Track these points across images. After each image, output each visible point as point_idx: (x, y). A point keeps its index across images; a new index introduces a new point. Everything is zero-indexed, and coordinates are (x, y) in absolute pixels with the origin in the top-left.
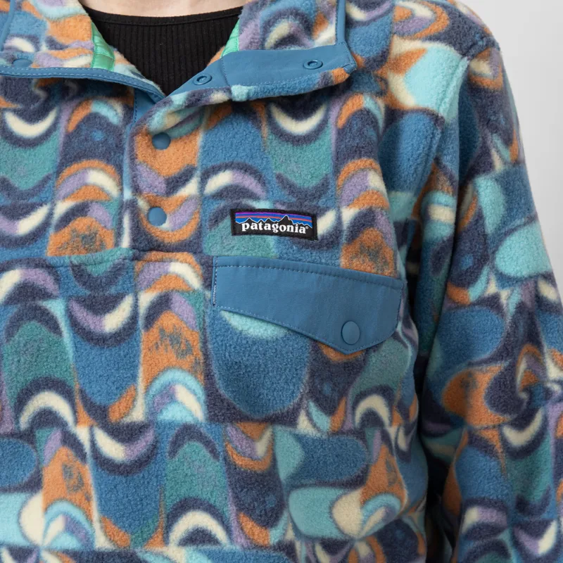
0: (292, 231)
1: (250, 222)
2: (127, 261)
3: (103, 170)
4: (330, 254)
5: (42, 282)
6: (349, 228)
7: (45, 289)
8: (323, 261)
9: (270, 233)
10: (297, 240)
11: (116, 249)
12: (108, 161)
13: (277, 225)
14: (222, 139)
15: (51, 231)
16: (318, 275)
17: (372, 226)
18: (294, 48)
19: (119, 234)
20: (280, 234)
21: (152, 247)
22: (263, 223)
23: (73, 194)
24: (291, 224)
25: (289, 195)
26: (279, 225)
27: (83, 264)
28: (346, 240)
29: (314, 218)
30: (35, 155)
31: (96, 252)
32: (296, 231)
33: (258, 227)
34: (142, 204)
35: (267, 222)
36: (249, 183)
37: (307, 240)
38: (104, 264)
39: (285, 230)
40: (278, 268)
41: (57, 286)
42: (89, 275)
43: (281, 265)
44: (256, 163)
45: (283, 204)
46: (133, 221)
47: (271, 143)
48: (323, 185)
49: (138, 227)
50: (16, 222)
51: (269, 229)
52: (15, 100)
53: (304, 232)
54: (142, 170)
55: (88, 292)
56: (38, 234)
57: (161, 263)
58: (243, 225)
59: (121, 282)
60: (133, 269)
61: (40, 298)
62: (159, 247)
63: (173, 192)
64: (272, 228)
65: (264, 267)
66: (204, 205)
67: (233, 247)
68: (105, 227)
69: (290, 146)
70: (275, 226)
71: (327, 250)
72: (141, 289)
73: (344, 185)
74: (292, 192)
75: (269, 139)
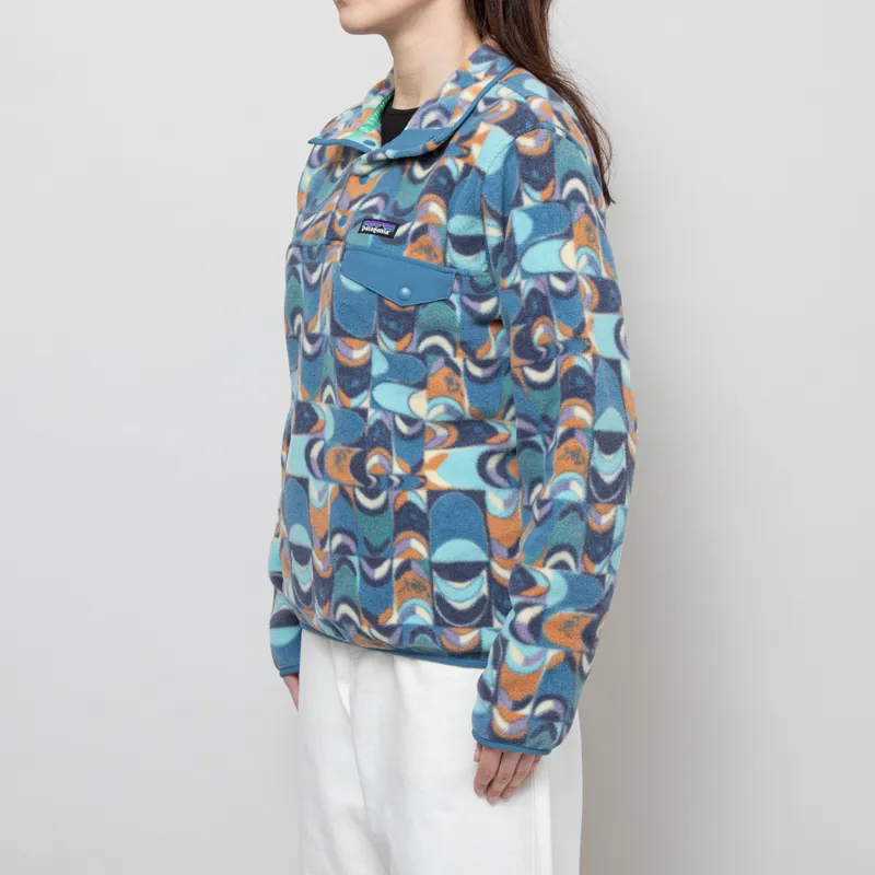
0: (382, 232)
2: (324, 245)
6: (413, 233)
9: (372, 233)
17: (424, 234)
18: (437, 128)
20: (376, 234)
28: (410, 240)
29: (397, 227)
32: (384, 233)
33: (369, 229)
34: (338, 215)
35: (373, 227)
36: (381, 205)
37: (387, 238)
40: (368, 252)
41: (301, 257)
48: (410, 207)
50: (304, 223)
53: (388, 234)
59: (320, 256)
60: (325, 249)
62: (337, 238)
63: (350, 209)
64: (374, 230)
65: (363, 251)
70: (376, 229)
72: (326, 261)
73: (420, 207)
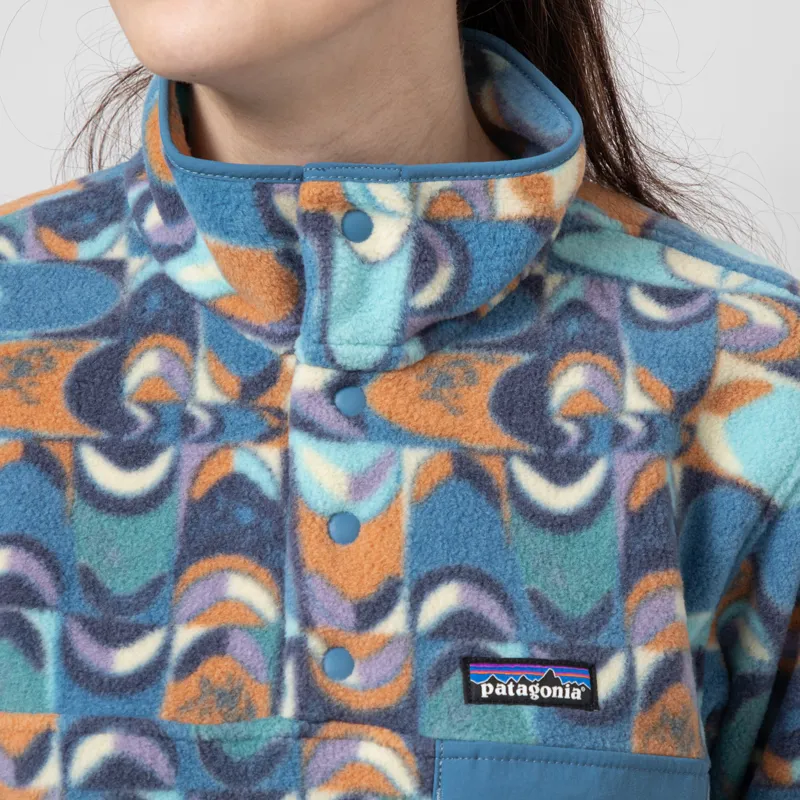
0: (560, 696)
1: (494, 682)
2: (290, 740)
3: (251, 575)
4: (617, 732)
5: (149, 761)
6: (645, 686)
7: (152, 772)
8: (608, 745)
9: (526, 701)
10: (569, 711)
11: (273, 720)
12: (261, 560)
13: (536, 687)
14: (441, 521)
15: (169, 677)
16: (601, 769)
17: (679, 680)
19: (278, 693)
20: (542, 702)
21: (331, 716)
22: (514, 683)
23: (203, 614)
24: (558, 684)
25: (552, 631)
26: (540, 687)
27: (218, 740)
28: (642, 706)
29: (592, 669)
30: (136, 532)
31: (238, 720)
32: (567, 696)
33: (507, 691)
34: (315, 645)
35: (521, 682)
36: (489, 608)
37: (583, 711)
38: (253, 743)
39: (549, 695)
40: (539, 761)
41: (173, 771)
42: (226, 758)
43: (544, 756)
44: (496, 570)
45: (544, 647)
46: (301, 676)
47: (517, 530)
48: (603, 609)
49: (307, 685)
50: (113, 652)
51: (525, 694)
52: (96, 422)
53: (579, 697)
54: (315, 585)
55: (223, 787)
56: (147, 677)
57: (344, 741)
58: (484, 687)
59: (279, 773)
60: (300, 753)
61: (143, 787)
62: (342, 715)
63: (368, 628)
64: (528, 692)
65: (517, 759)
66: (419, 652)
67: (468, 726)
68: (256, 678)
69: (549, 534)
70: (534, 689)
71: (612, 725)
72: (312, 785)
73: (638, 609)
74: (557, 627)
75: (514, 525)
